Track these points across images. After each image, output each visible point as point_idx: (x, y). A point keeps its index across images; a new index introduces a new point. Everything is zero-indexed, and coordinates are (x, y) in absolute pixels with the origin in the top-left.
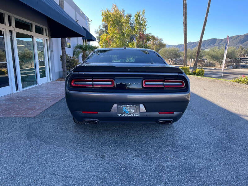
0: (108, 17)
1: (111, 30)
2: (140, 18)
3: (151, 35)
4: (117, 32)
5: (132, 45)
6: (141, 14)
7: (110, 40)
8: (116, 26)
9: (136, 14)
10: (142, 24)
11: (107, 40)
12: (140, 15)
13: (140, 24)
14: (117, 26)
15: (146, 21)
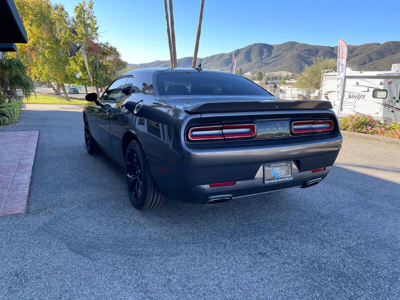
0: (23, 7)
1: (31, 31)
2: (84, 15)
3: (109, 46)
4: (45, 36)
5: (76, 61)
6: (86, 7)
7: (32, 49)
8: (41, 25)
9: (77, 7)
10: (89, 24)
11: (26, 50)
12: (84, 8)
13: (86, 26)
14: (44, 26)
15: (96, 21)
